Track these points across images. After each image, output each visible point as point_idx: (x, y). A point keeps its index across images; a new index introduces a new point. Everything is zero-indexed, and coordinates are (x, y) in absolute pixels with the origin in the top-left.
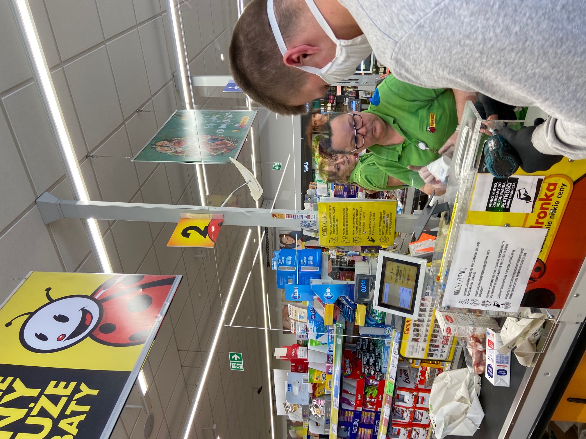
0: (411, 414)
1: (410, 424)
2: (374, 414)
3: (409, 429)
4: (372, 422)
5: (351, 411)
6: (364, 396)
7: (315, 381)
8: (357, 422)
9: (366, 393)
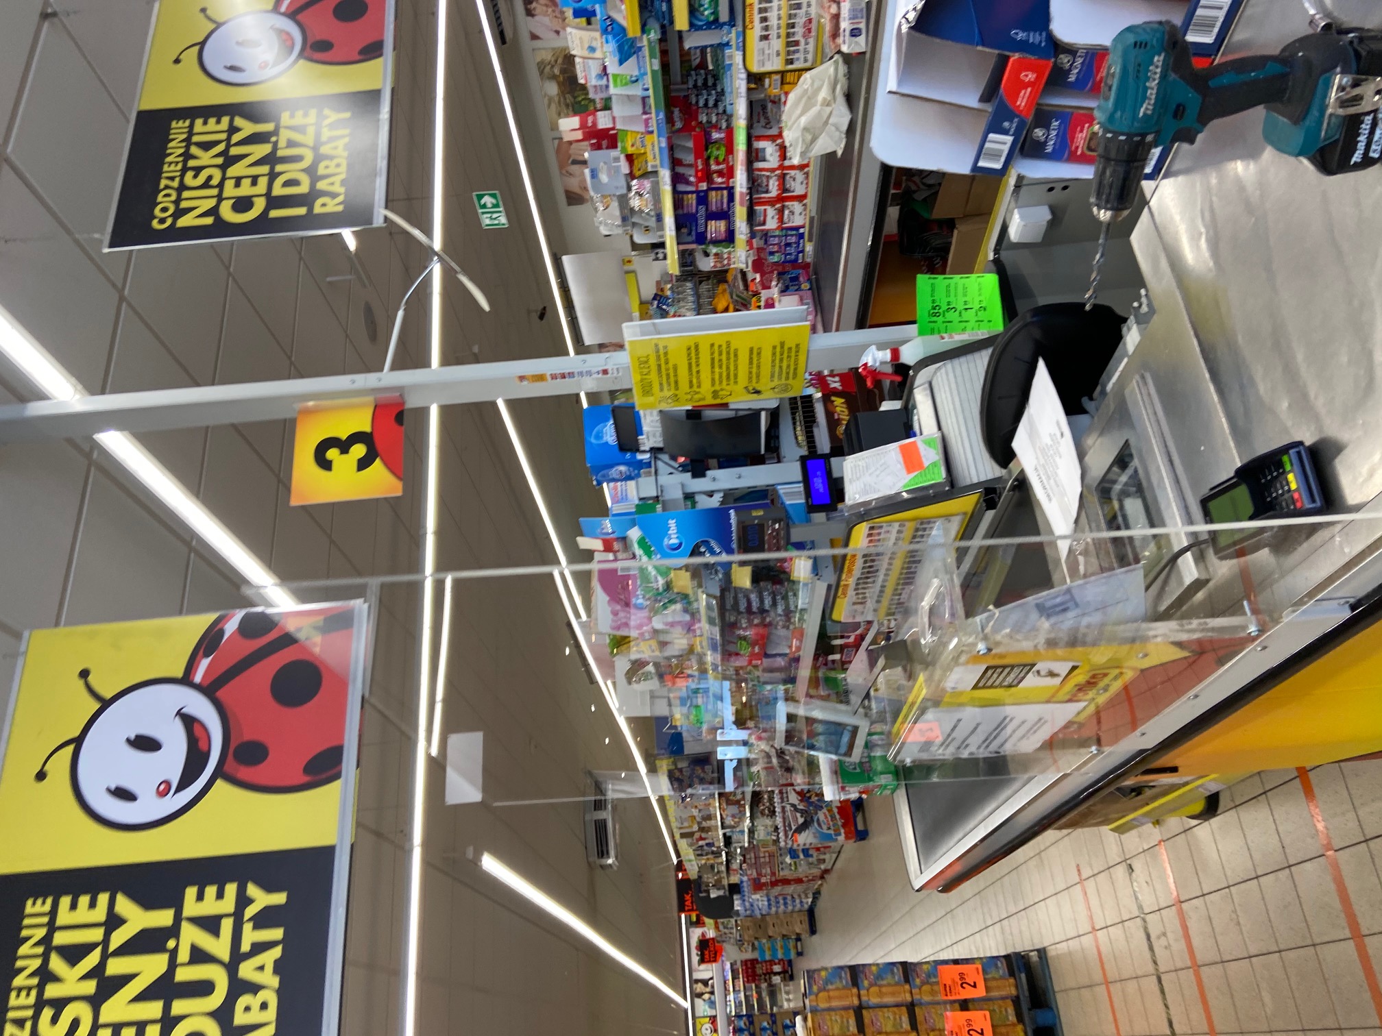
0: (778, 180)
1: (780, 199)
2: (725, 192)
3: (778, 206)
4: (725, 206)
5: (692, 192)
6: (707, 162)
7: (630, 150)
8: (702, 209)
9: (709, 158)
